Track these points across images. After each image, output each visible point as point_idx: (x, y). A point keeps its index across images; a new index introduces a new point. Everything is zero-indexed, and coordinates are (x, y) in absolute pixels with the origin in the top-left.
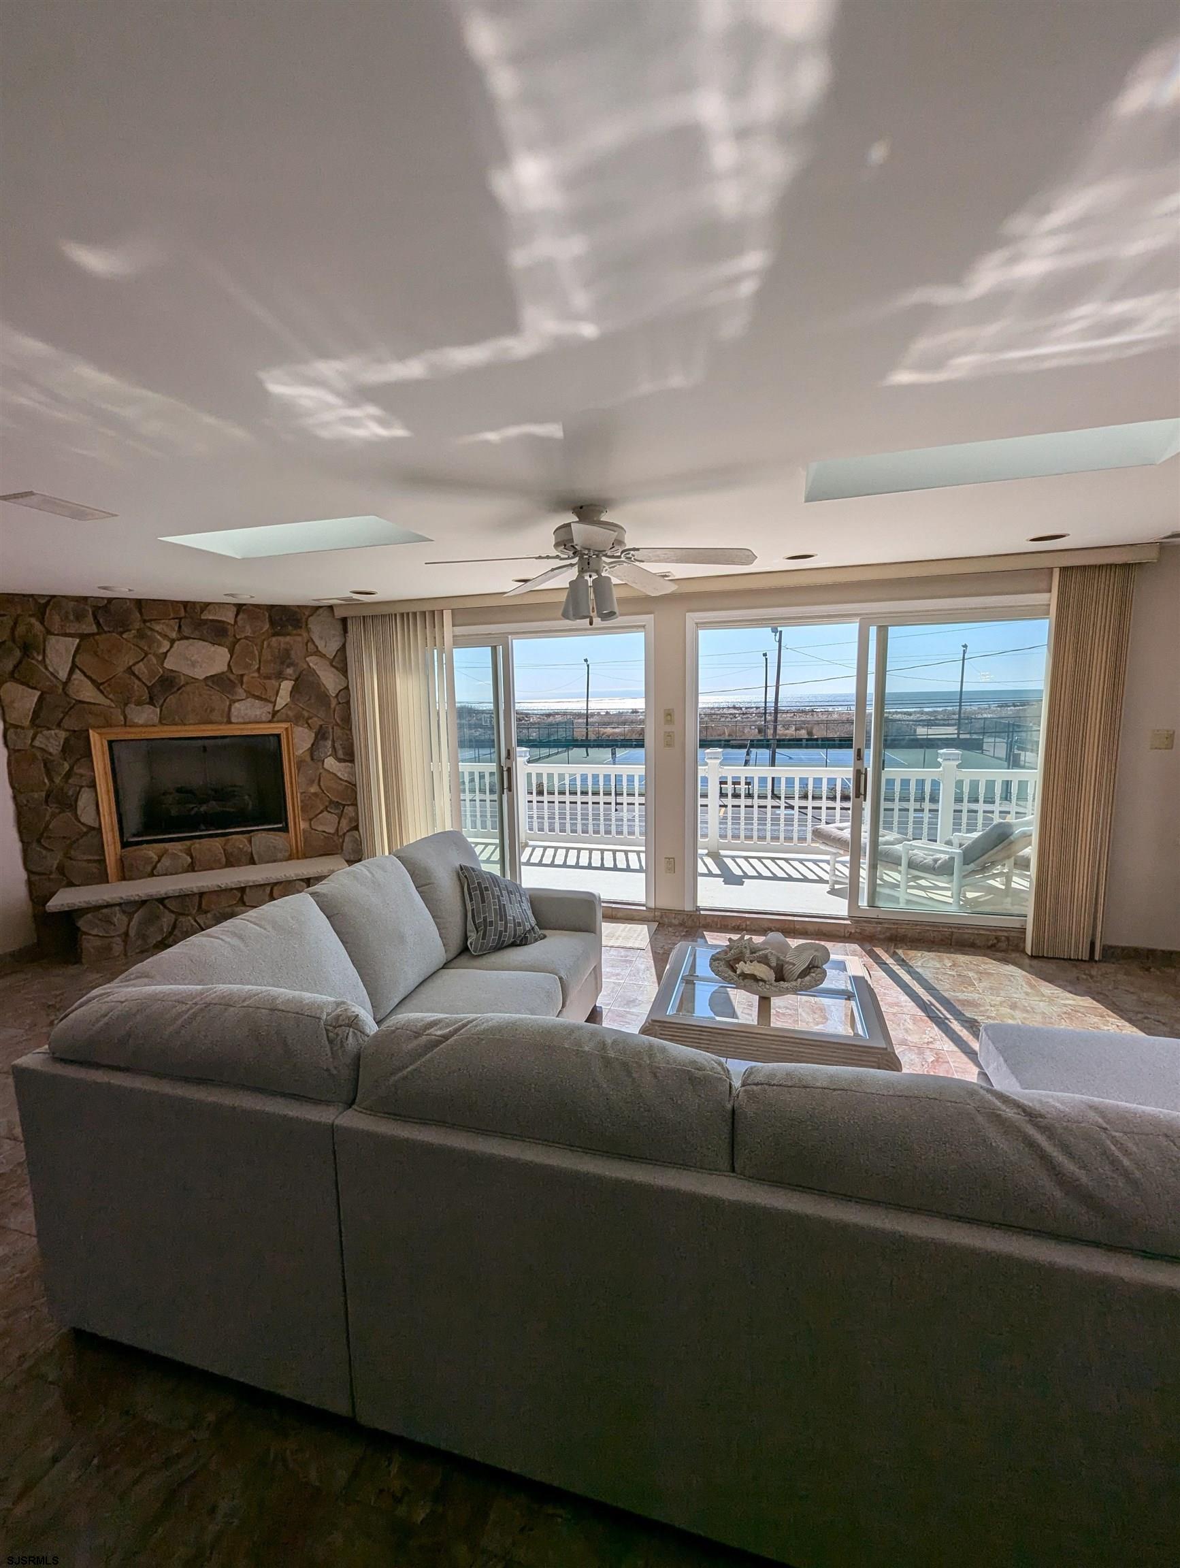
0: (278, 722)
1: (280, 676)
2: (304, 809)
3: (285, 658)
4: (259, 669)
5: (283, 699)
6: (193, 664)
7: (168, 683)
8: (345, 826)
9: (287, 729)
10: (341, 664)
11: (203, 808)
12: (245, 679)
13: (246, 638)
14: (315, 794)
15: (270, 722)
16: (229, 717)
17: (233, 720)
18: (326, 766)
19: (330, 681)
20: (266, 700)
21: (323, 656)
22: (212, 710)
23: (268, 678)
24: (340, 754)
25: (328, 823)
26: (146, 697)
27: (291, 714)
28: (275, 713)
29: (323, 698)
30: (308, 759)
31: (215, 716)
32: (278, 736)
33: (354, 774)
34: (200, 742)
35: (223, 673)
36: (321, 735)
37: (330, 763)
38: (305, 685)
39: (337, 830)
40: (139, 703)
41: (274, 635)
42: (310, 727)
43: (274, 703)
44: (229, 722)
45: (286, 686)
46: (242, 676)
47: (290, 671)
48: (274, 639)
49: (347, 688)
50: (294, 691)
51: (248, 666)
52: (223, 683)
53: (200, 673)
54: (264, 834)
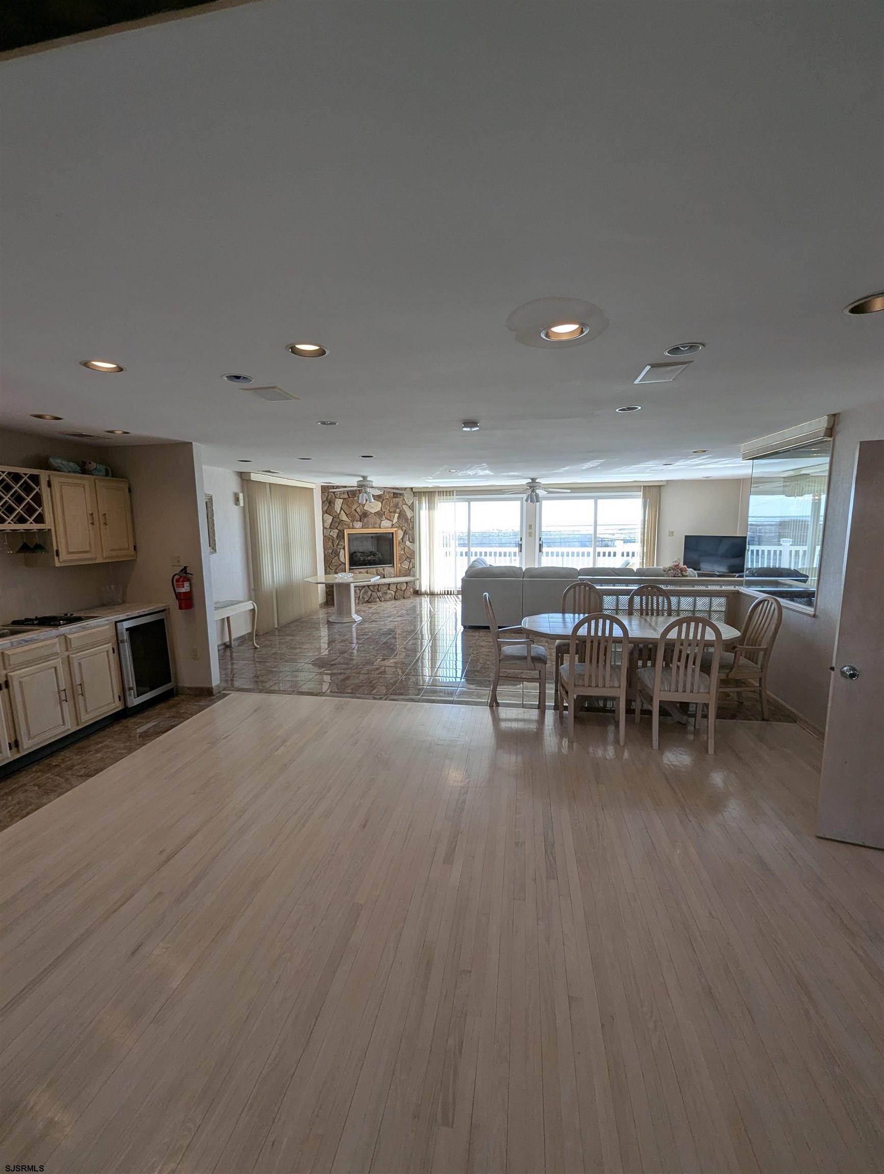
0: (394, 528)
1: (395, 512)
2: (400, 560)
3: (396, 506)
4: (389, 510)
5: (395, 520)
6: (372, 507)
7: (365, 515)
8: (411, 566)
9: (396, 531)
10: (412, 508)
11: (369, 558)
12: (386, 513)
13: (386, 499)
14: (403, 554)
15: (391, 528)
16: (380, 526)
17: (382, 527)
18: (406, 544)
19: (409, 514)
20: (391, 520)
21: (407, 505)
22: (376, 523)
23: (391, 513)
24: (411, 540)
25: (406, 565)
26: (359, 519)
27: (397, 525)
28: (393, 525)
29: (407, 520)
30: (401, 541)
31: (377, 526)
32: (393, 533)
33: (414, 547)
34: (371, 535)
35: (379, 511)
36: (405, 533)
37: (408, 543)
38: (402, 515)
39: (409, 567)
40: (357, 521)
41: (394, 497)
42: (402, 530)
43: (393, 522)
44: (380, 528)
45: (397, 515)
46: (384, 512)
47: (398, 510)
48: (394, 499)
49: (413, 516)
50: (399, 517)
51: (386, 508)
52: (379, 514)
53: (373, 511)
54: (387, 568)
